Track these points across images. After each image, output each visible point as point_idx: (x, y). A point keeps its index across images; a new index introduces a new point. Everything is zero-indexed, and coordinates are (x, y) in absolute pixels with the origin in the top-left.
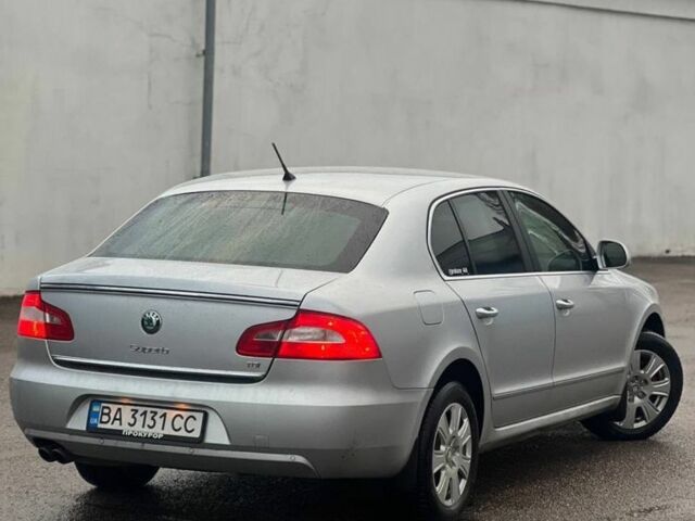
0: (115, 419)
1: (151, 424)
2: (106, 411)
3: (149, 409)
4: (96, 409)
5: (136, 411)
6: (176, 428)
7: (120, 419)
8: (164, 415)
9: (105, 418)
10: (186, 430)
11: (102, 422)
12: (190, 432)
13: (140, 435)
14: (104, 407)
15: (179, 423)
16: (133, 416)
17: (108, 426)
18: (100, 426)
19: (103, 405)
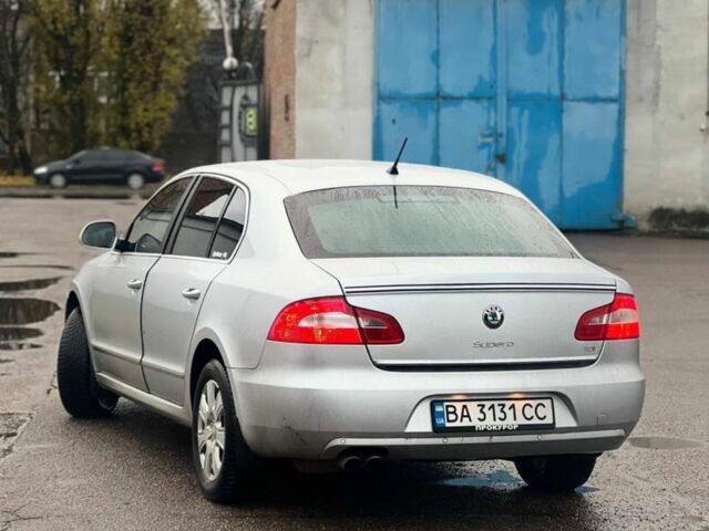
0: (463, 416)
1: (502, 416)
2: (451, 410)
3: (496, 403)
4: (439, 409)
5: (483, 406)
6: (529, 417)
7: (468, 416)
8: (513, 406)
9: (452, 417)
10: (539, 418)
11: (449, 421)
12: (542, 419)
13: (495, 428)
14: (447, 407)
15: (530, 412)
16: (481, 411)
17: (458, 424)
18: (448, 425)
19: (446, 404)
